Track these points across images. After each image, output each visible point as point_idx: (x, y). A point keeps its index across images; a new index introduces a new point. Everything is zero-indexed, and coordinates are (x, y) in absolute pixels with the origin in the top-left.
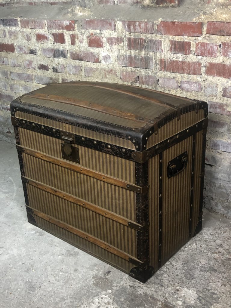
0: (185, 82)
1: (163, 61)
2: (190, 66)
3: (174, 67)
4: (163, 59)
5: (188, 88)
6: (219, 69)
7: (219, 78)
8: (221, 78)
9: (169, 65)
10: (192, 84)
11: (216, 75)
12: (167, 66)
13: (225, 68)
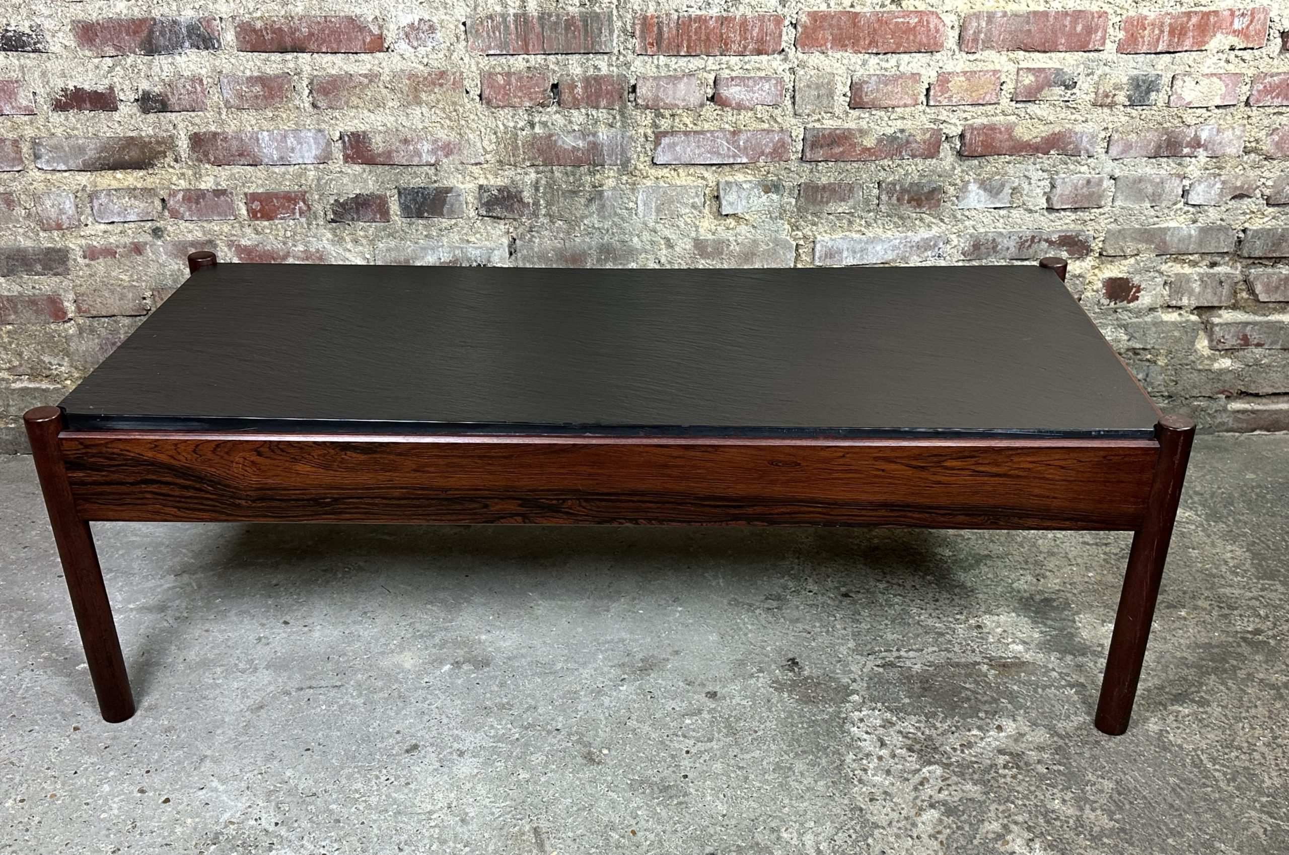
0: (732, 80)
1: (652, 21)
2: (746, 30)
3: (694, 38)
4: (652, 17)
5: (743, 96)
6: (841, 29)
7: (838, 55)
8: (846, 54)
9: (674, 32)
10: (756, 83)
11: (829, 46)
12: (666, 36)
13: (860, 21)
